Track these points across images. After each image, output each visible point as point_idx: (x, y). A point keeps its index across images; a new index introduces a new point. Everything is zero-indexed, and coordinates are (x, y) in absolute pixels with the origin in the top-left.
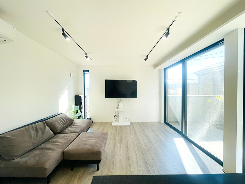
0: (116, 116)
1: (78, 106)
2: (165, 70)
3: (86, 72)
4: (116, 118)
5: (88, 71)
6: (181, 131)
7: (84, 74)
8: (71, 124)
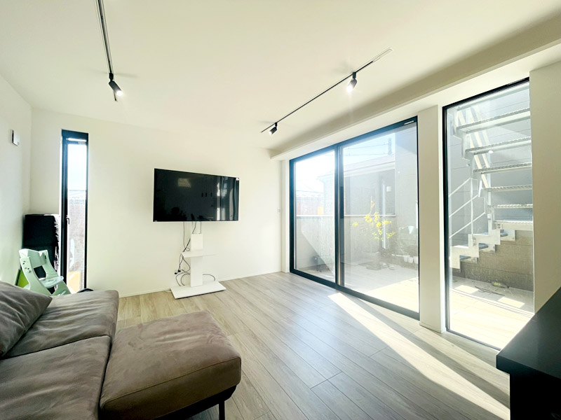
0: (182, 272)
1: (46, 252)
2: (292, 162)
3: (70, 139)
4: (179, 277)
5: (85, 136)
6: (334, 281)
7: (65, 143)
8: (41, 316)
